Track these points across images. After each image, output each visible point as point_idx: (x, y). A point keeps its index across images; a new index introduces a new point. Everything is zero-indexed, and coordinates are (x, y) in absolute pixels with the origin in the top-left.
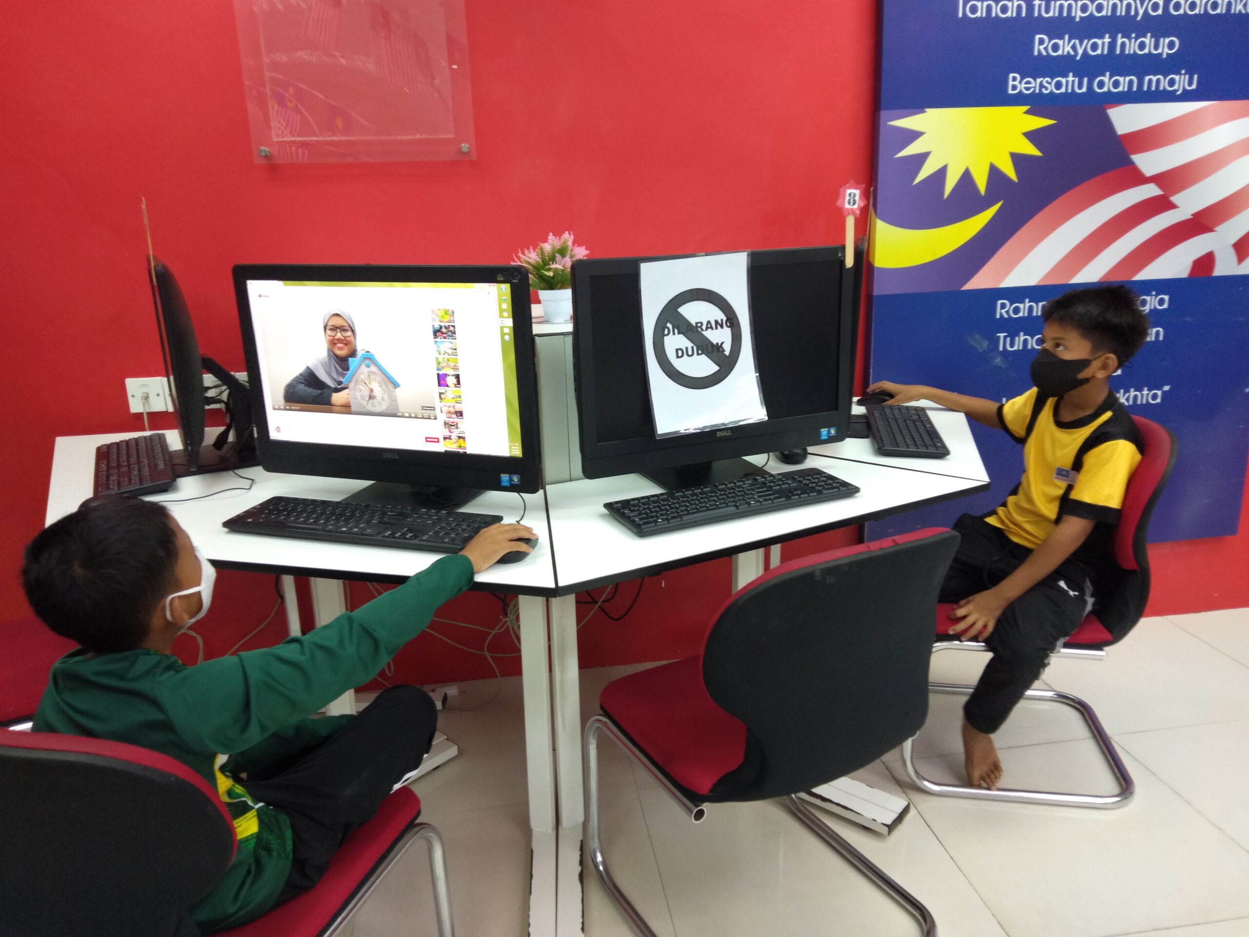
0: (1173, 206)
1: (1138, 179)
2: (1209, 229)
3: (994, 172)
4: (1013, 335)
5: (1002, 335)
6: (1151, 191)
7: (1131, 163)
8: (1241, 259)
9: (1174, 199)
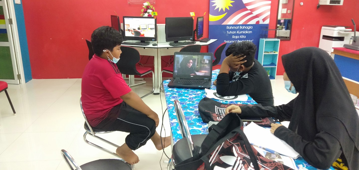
0: (252, 14)
1: (247, 10)
2: (258, 17)
3: (226, 9)
4: (229, 31)
5: (228, 31)
6: (249, 11)
7: (246, 8)
8: (263, 22)
9: (253, 13)
